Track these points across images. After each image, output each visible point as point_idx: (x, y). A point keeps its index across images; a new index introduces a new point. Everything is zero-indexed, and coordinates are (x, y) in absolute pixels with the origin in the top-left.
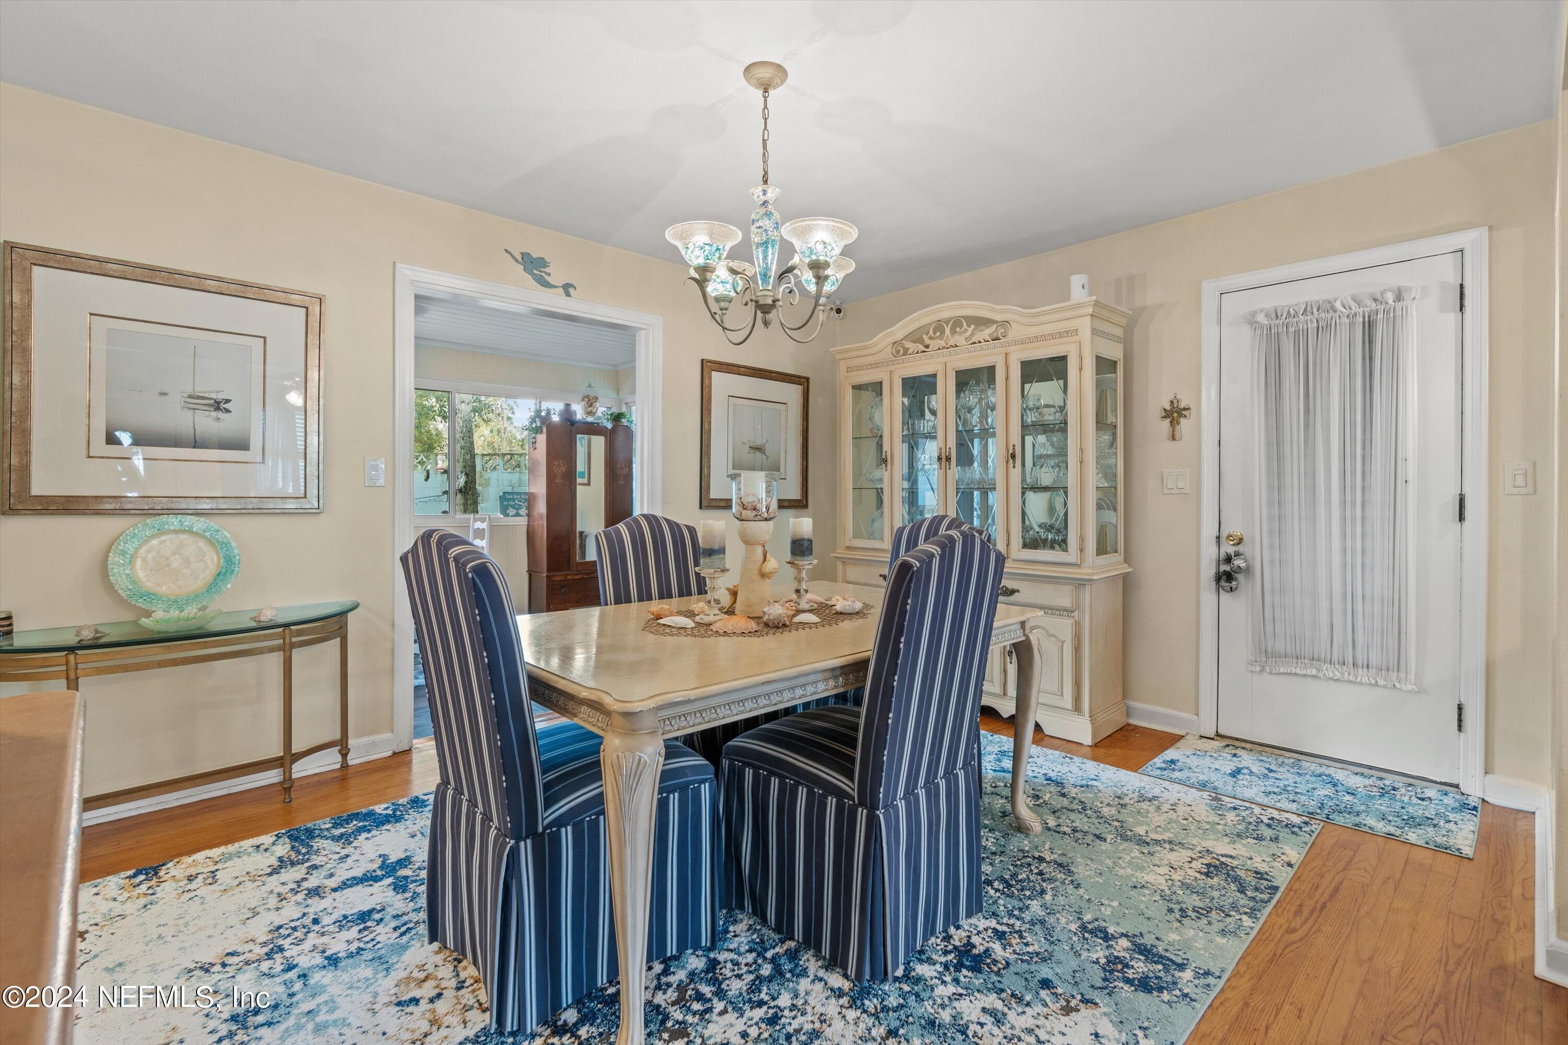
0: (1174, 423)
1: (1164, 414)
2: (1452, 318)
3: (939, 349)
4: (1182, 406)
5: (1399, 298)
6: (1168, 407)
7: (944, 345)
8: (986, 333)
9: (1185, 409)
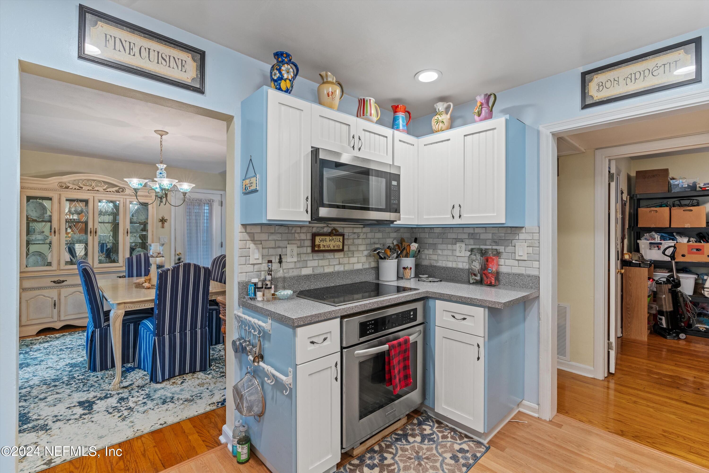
0: (163, 224)
1: (160, 220)
2: (220, 207)
3: (88, 190)
4: (165, 219)
5: (213, 202)
6: (161, 219)
7: (92, 189)
8: (114, 189)
9: (166, 220)
